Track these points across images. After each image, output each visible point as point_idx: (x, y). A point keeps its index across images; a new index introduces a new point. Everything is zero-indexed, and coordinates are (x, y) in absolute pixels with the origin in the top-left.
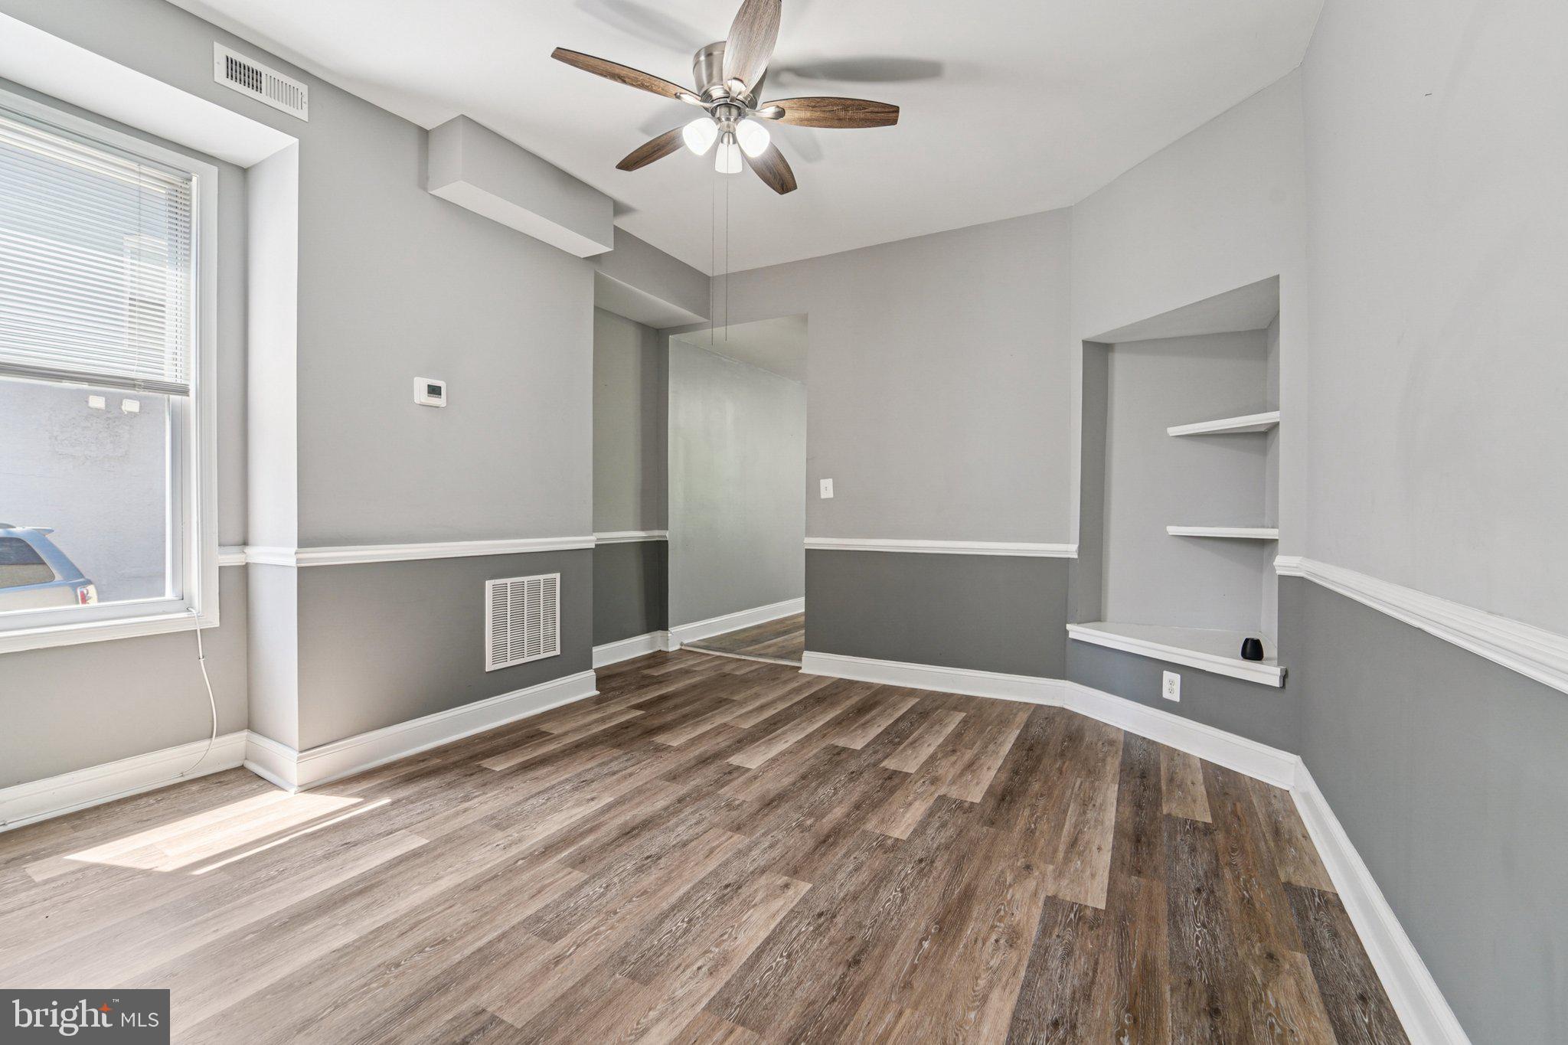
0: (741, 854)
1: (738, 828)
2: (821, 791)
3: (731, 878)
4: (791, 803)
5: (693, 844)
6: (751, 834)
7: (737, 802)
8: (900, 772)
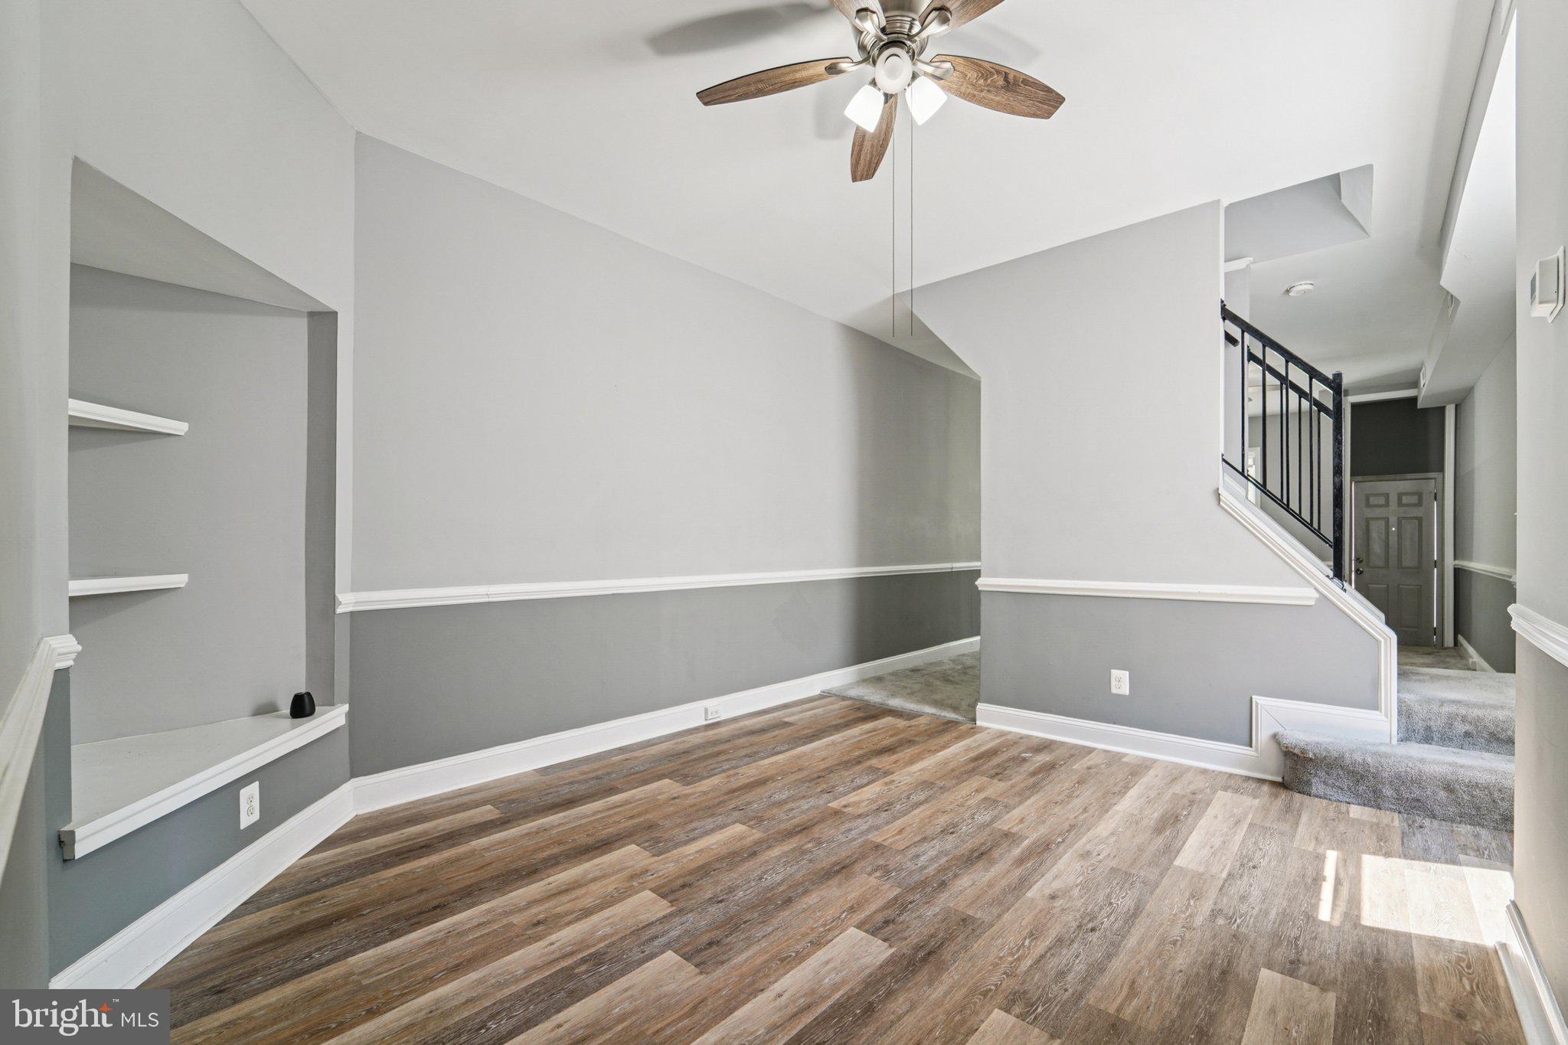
0: (877, 828)
1: (877, 847)
2: (779, 878)
3: (884, 815)
4: (819, 867)
5: (917, 839)
6: (866, 841)
7: (878, 874)
8: (659, 895)
